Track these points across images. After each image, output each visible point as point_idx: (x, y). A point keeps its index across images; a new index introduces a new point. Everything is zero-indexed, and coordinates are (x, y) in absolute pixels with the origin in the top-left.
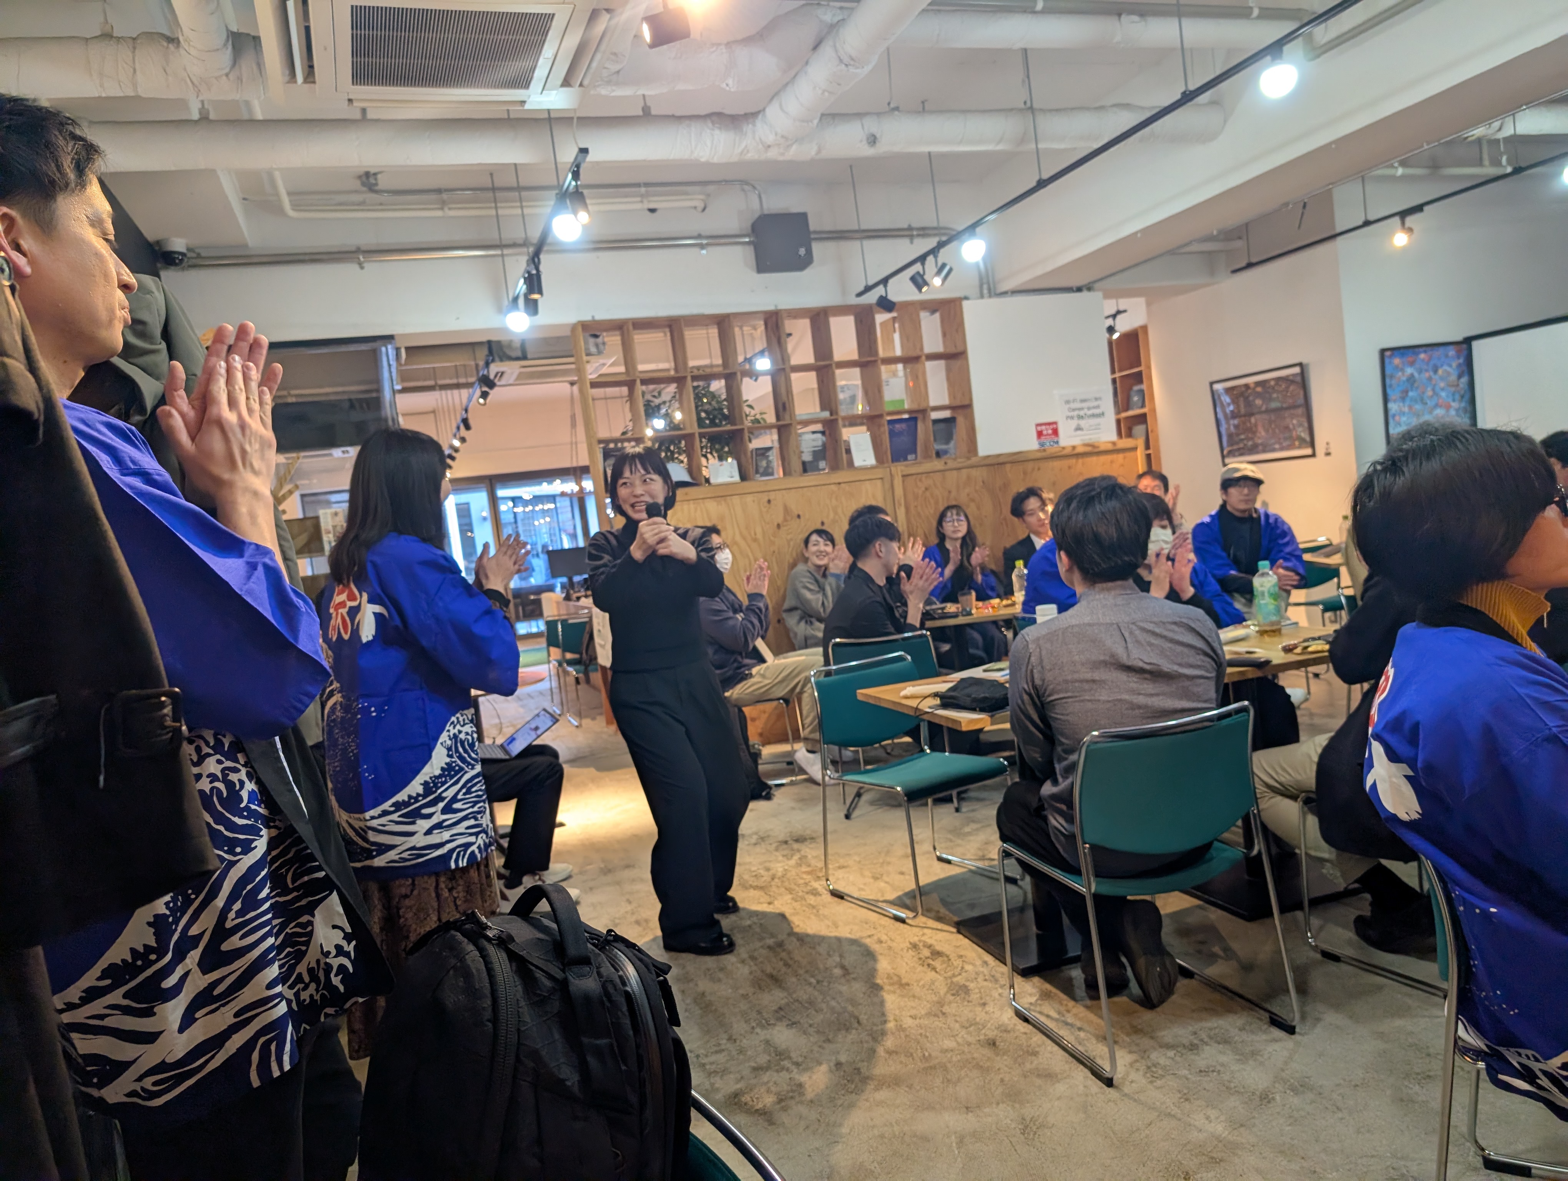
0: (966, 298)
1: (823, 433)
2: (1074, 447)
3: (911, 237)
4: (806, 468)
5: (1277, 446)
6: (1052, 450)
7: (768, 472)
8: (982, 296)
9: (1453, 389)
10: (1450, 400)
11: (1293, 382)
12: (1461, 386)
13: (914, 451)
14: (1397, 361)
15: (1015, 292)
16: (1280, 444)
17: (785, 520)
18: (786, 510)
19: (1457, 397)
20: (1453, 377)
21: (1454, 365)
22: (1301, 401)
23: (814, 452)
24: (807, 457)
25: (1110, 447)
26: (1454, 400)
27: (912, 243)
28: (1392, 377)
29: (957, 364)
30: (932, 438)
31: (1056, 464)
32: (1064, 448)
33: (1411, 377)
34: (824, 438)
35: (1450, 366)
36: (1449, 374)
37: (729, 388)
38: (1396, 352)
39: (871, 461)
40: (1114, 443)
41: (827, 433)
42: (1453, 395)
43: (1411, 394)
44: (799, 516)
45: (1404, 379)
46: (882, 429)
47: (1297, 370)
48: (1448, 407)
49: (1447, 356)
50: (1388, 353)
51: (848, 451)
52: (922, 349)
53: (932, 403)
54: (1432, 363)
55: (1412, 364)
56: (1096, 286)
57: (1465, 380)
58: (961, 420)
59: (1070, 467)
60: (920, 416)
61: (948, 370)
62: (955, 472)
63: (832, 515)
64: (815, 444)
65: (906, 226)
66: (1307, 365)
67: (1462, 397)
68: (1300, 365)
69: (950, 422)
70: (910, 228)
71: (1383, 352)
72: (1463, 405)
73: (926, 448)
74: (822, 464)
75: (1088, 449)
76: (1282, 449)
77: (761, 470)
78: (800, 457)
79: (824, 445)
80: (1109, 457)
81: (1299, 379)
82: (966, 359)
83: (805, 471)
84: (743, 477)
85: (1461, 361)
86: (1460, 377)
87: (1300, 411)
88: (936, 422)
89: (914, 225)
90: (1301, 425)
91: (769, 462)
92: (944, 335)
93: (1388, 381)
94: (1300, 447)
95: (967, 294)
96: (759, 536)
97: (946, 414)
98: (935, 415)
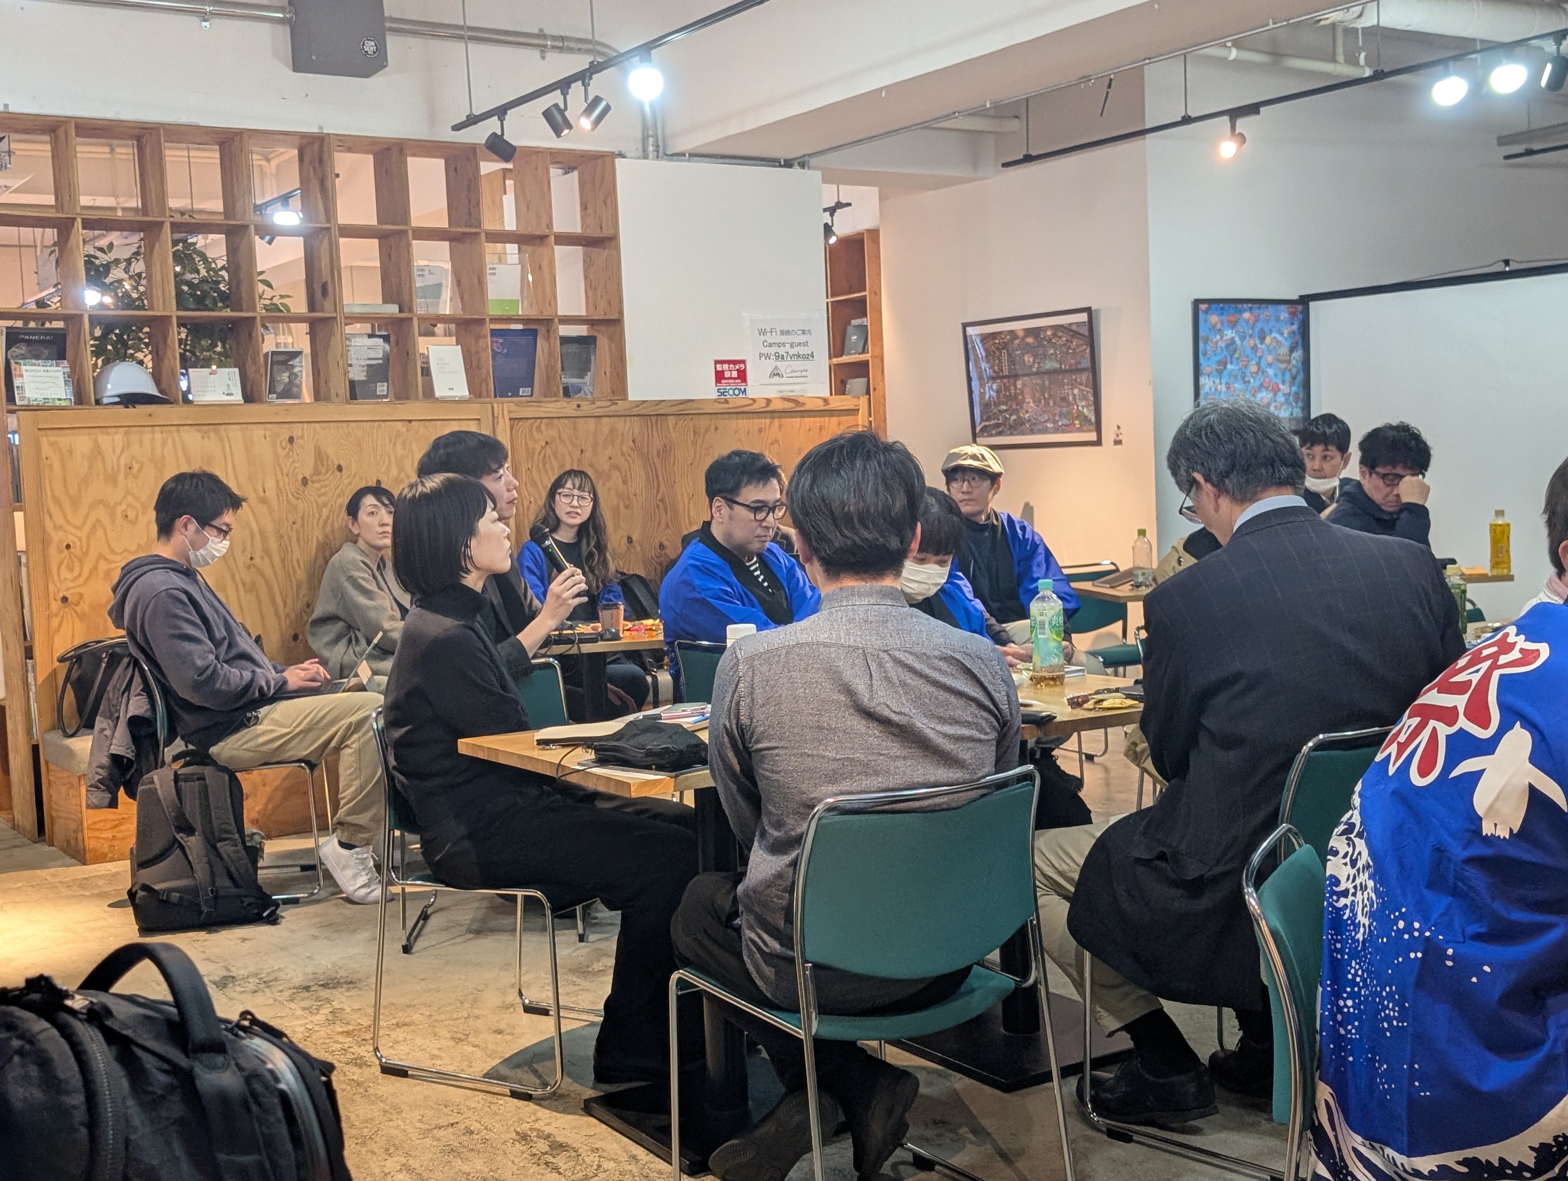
0: (621, 155)
1: (386, 339)
2: (769, 401)
3: (543, 49)
4: (355, 391)
5: (1050, 425)
6: (737, 401)
7: (290, 392)
8: (646, 157)
9: (1284, 366)
10: (1279, 381)
11: (1076, 334)
12: (1294, 362)
13: (529, 382)
14: (1214, 319)
15: (695, 155)
16: (1055, 422)
17: (317, 472)
18: (320, 456)
19: (1288, 377)
20: (1284, 350)
21: (1286, 333)
22: (1086, 363)
23: (369, 366)
24: (358, 374)
25: (820, 405)
26: (1283, 382)
27: (543, 58)
28: (1207, 340)
29: (600, 255)
30: (559, 366)
31: (743, 423)
32: (754, 400)
33: (1232, 341)
34: (387, 347)
35: (1282, 334)
36: (1279, 343)
37: (232, 250)
38: (1214, 306)
39: (462, 390)
40: (826, 401)
41: (392, 338)
42: (1283, 374)
43: (1229, 366)
44: (340, 468)
45: (1222, 344)
46: (481, 343)
47: (1084, 317)
48: (1276, 390)
49: (1277, 319)
50: (1203, 307)
51: (426, 372)
52: (550, 225)
53: (563, 310)
54: (1259, 325)
55: (1233, 325)
56: (813, 161)
57: (1298, 354)
58: (603, 342)
59: (760, 430)
60: (542, 330)
61: (588, 264)
62: (593, 420)
63: (394, 471)
64: (373, 354)
65: (536, 31)
66: (1098, 311)
67: (1294, 378)
68: (1088, 310)
69: (587, 342)
70: (542, 35)
71: (1197, 303)
72: (1294, 389)
73: (549, 380)
74: (382, 388)
75: (789, 406)
76: (1056, 430)
77: (280, 388)
78: (346, 373)
79: (387, 358)
80: (818, 421)
81: (1085, 331)
82: (617, 248)
83: (353, 396)
84: (249, 397)
85: (1295, 327)
86: (1292, 349)
87: (1084, 377)
88: (565, 340)
89: (547, 31)
90: (1084, 398)
91: (293, 376)
92: (584, 207)
93: (1201, 344)
94: (1080, 430)
95: (623, 149)
96: (271, 494)
97: (581, 330)
98: (565, 330)
